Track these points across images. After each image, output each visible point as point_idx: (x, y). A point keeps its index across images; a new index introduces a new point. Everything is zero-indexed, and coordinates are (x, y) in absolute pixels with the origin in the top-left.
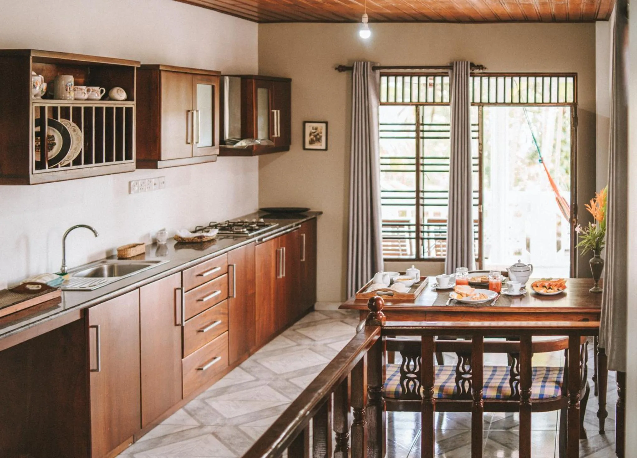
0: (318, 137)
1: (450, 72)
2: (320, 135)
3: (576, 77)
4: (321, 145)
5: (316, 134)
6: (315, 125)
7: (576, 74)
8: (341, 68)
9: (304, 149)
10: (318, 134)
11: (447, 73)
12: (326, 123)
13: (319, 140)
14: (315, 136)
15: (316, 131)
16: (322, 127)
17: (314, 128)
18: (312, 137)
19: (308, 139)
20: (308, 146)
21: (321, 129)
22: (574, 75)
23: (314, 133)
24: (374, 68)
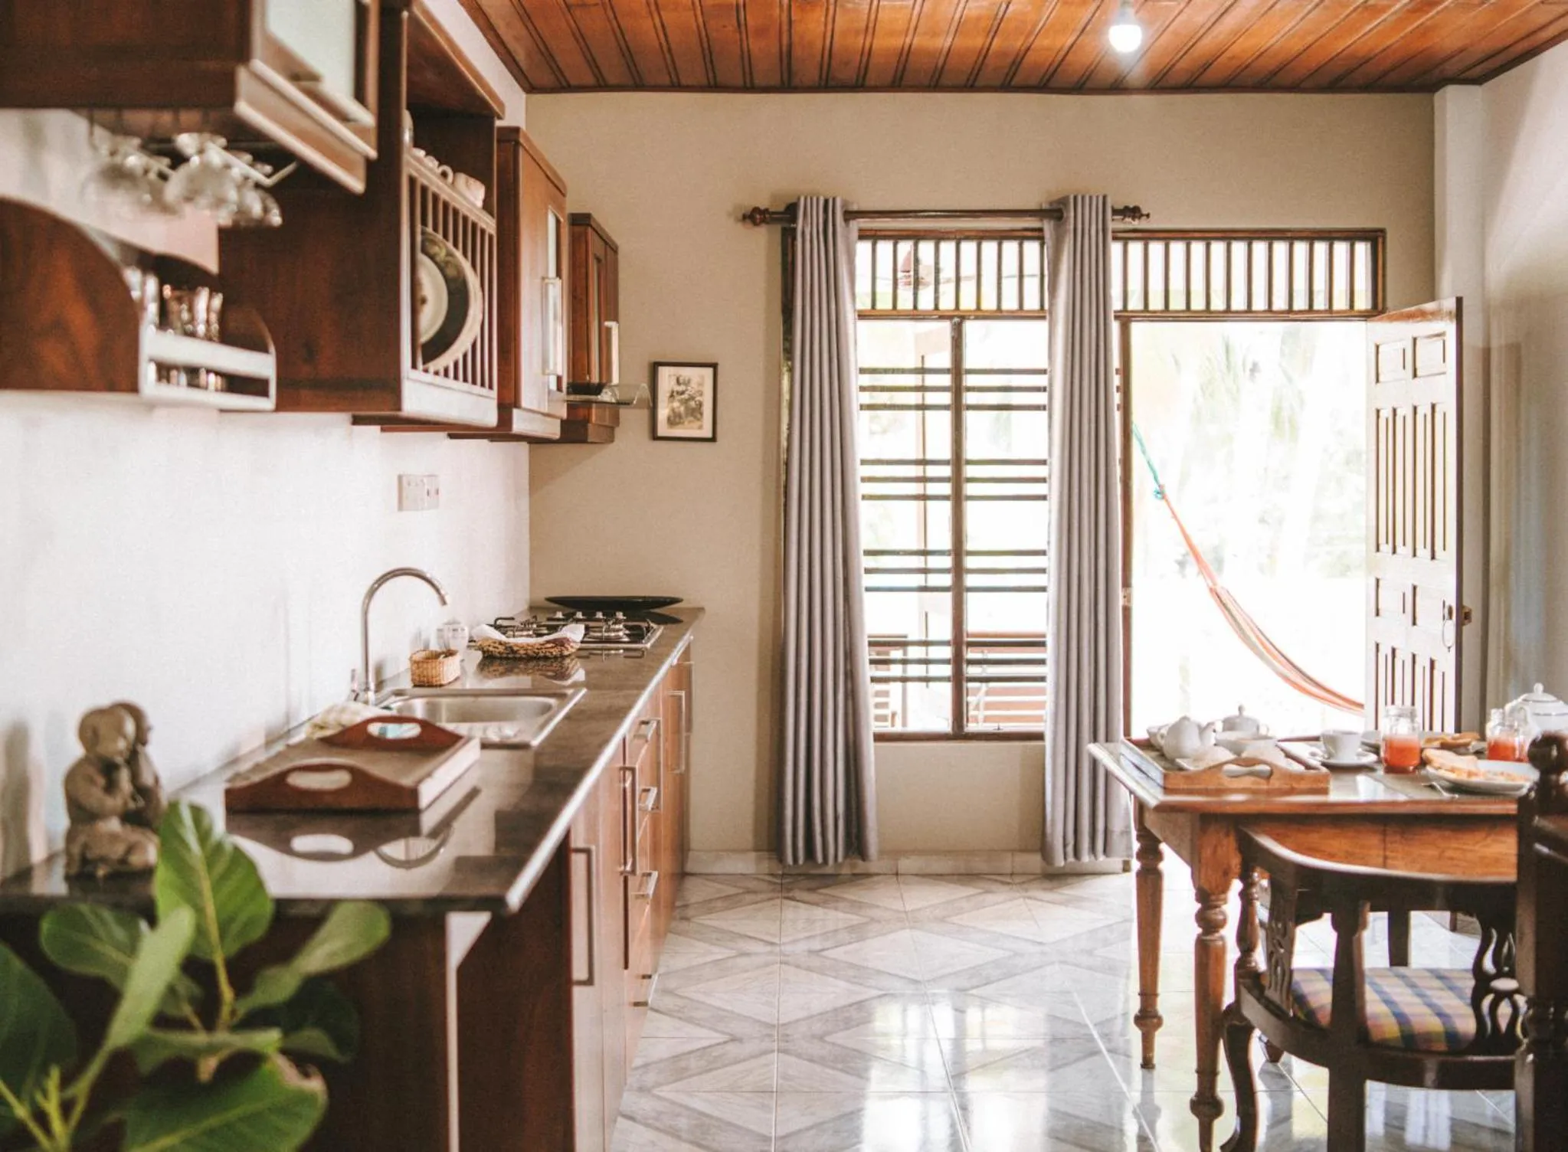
0: (692, 404)
1: (1048, 227)
2: (698, 398)
3: (1380, 240)
4: (700, 427)
5: (686, 396)
6: (686, 372)
7: (1382, 232)
8: (754, 217)
9: (655, 437)
10: (692, 398)
11: (1041, 230)
12: (714, 366)
13: (696, 412)
14: (685, 402)
15: (687, 390)
16: (702, 377)
17: (681, 381)
18: (676, 404)
19: (663, 413)
20: (663, 430)
21: (701, 384)
22: (1375, 237)
23: (683, 393)
24: (850, 215)
